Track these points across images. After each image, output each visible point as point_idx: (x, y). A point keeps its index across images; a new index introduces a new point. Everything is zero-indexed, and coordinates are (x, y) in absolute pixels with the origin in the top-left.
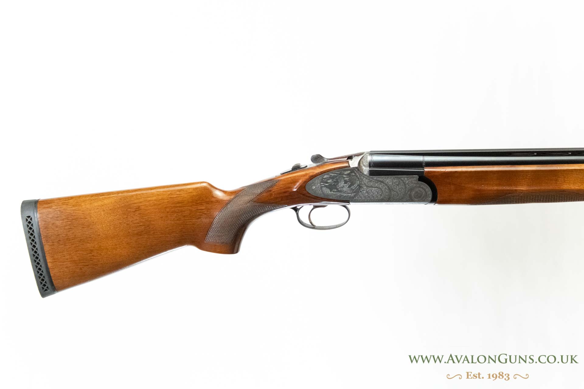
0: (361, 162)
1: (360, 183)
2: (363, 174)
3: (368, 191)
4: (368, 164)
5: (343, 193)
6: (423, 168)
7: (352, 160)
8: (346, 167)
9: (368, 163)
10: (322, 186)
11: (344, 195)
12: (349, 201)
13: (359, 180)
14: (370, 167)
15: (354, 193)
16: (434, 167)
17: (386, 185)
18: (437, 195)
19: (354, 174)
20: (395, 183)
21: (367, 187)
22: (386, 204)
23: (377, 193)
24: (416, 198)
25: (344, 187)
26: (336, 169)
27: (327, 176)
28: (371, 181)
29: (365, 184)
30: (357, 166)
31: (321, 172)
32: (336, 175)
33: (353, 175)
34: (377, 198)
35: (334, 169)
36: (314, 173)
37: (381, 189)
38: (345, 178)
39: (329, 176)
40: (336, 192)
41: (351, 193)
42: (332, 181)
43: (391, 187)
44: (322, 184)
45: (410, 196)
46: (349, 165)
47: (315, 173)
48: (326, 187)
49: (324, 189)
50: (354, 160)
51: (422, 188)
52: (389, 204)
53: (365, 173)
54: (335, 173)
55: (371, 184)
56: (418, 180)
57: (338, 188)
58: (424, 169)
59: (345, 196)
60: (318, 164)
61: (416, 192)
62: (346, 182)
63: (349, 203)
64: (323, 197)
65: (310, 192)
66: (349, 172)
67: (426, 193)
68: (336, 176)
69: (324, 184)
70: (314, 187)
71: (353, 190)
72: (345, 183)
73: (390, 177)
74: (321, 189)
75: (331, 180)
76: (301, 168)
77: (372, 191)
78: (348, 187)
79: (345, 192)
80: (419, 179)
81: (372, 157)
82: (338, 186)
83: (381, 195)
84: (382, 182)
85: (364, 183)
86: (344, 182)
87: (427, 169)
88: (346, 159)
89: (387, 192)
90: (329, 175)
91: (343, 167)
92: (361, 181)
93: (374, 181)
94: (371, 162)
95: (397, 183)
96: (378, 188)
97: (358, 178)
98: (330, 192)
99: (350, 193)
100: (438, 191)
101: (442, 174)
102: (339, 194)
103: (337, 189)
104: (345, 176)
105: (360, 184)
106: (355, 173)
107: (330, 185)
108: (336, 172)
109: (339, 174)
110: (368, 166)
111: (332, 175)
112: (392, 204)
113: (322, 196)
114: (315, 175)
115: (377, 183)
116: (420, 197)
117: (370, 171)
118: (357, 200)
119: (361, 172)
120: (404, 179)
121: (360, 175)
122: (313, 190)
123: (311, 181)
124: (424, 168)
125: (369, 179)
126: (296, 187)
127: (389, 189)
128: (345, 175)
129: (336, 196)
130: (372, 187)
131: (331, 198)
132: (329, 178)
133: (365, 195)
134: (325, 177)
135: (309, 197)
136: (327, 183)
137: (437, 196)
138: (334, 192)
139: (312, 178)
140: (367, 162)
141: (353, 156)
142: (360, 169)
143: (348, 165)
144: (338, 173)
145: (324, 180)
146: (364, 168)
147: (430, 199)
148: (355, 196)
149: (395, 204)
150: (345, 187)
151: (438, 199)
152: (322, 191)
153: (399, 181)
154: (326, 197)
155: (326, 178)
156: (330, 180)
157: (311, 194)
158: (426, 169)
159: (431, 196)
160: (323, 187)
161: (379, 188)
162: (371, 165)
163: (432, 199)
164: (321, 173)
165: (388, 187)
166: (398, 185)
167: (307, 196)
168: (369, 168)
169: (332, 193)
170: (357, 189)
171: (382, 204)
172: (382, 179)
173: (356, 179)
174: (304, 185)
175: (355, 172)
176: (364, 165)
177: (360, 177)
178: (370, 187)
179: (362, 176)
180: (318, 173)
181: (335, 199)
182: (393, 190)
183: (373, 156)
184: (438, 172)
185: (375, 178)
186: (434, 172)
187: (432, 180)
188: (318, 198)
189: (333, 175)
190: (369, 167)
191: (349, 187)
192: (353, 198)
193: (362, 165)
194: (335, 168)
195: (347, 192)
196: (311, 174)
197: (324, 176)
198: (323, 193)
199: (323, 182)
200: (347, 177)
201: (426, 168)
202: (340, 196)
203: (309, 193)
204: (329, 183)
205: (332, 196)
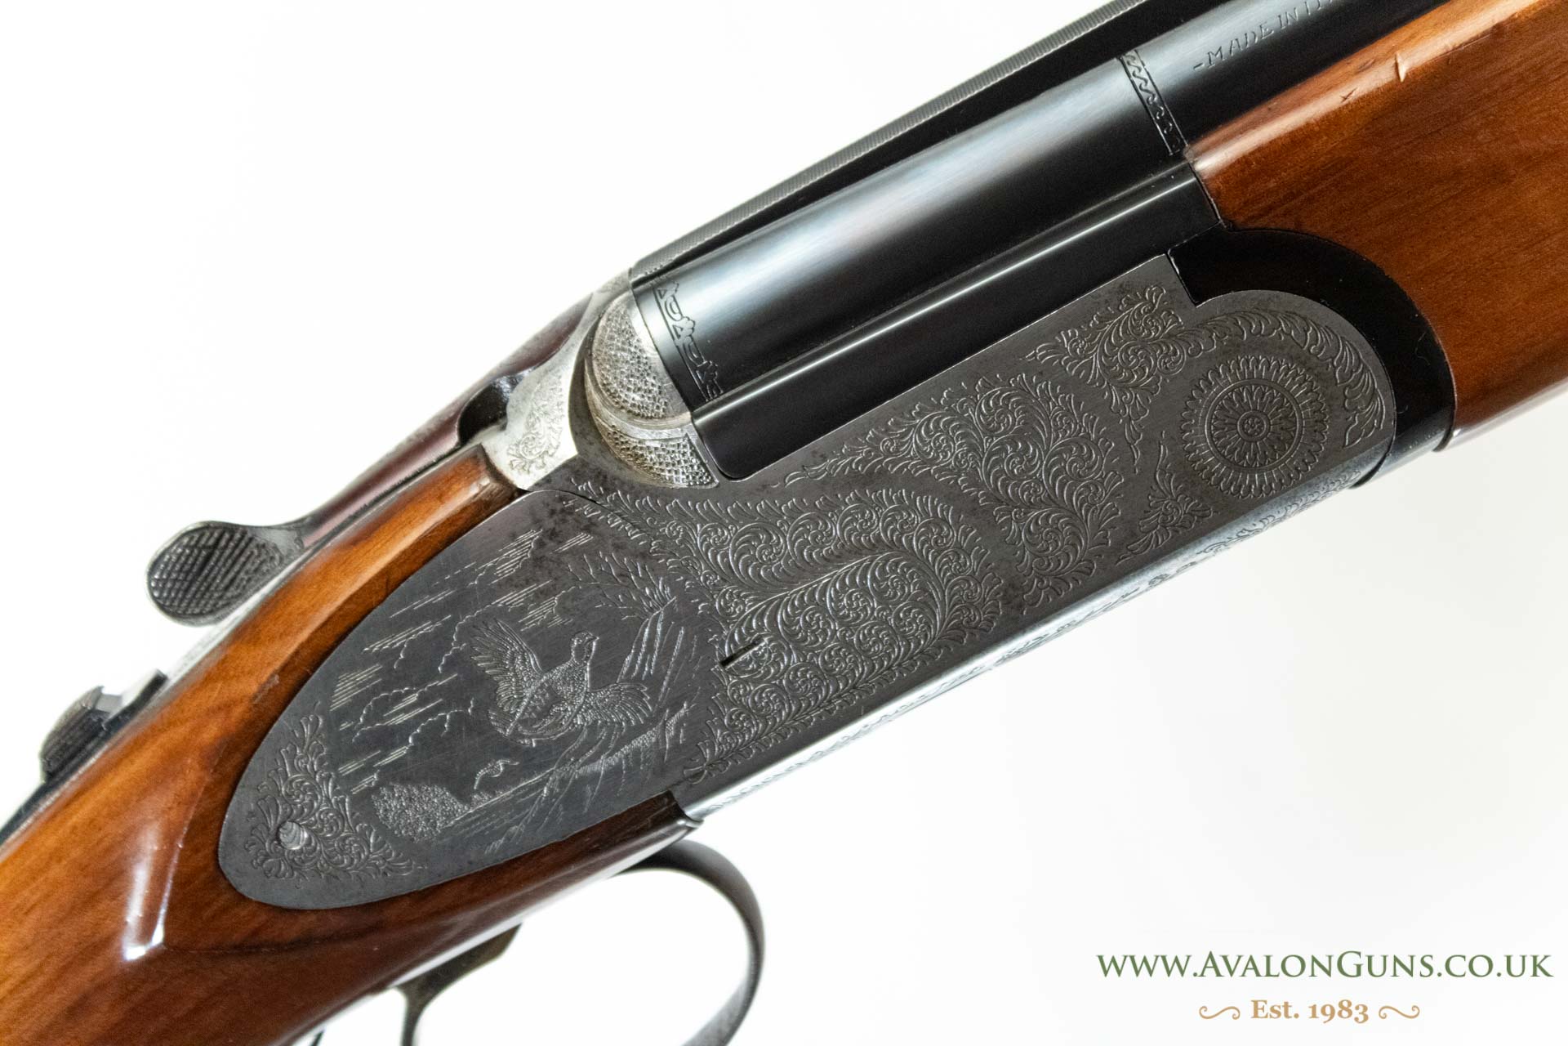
0: (595, 398)
1: (677, 589)
2: (668, 494)
3: (789, 623)
4: (659, 381)
5: (579, 753)
6: (1167, 161)
7: (503, 428)
8: (482, 508)
9: (660, 368)
10: (365, 783)
11: (601, 766)
12: (669, 795)
13: (658, 571)
14: (693, 400)
15: (675, 706)
16: (1274, 103)
17: (921, 485)
18: (1430, 338)
19: (583, 539)
20: (991, 433)
21: (761, 588)
22: (1004, 660)
23: (880, 594)
24: (1250, 469)
25: (557, 699)
26: (397, 574)
27: (362, 676)
28: (767, 525)
29: (728, 575)
30: (566, 449)
31: (284, 670)
32: (427, 628)
33: (575, 551)
34: (899, 651)
35: (389, 581)
36: (226, 707)
37: (891, 546)
38: (523, 610)
39: (377, 667)
40: (511, 776)
41: (652, 721)
42: (422, 701)
43: (974, 482)
44: (350, 768)
45: (1189, 474)
46: (497, 475)
47: (238, 712)
48: (405, 780)
49: (393, 803)
50: (527, 408)
51: (1260, 345)
52: (1040, 641)
53: (681, 482)
54: (416, 618)
55: (785, 544)
56: (1185, 296)
57: (516, 734)
58: (1189, 170)
59: (608, 774)
60: (240, 612)
61: (1227, 415)
62: (552, 651)
63: (682, 815)
64: (424, 883)
65: (288, 900)
66: (530, 538)
67: (1316, 370)
68: (440, 639)
69: (367, 770)
70: (297, 839)
71: (654, 682)
72: (549, 662)
73: (916, 399)
74: (370, 815)
75: (413, 698)
76: (118, 722)
77: (821, 607)
78: (598, 683)
79: (594, 741)
80: (1185, 277)
81: (668, 298)
82: (506, 717)
83: (924, 604)
84: (870, 478)
85: (713, 569)
86: (533, 660)
87: (1211, 161)
88: (452, 440)
89: (958, 549)
90: (368, 660)
91: (450, 521)
92: (682, 570)
93: (794, 512)
94: (683, 351)
95: (1014, 420)
96: (857, 551)
97: (644, 555)
98: (461, 810)
99: (639, 730)
100: (1417, 294)
101: (1376, 118)
102: (546, 784)
103: (508, 748)
104: (512, 599)
105: (684, 597)
106: (589, 527)
107: (431, 741)
108: (418, 605)
109: (450, 605)
110: (680, 402)
111: (394, 652)
112: (1061, 631)
113: (409, 877)
114: (251, 724)
115: (833, 506)
116: (1282, 440)
117: (708, 434)
118: (736, 752)
119: (637, 491)
120: (1057, 348)
121: (635, 519)
122: (296, 864)
123: (243, 801)
124: (1179, 157)
125: (742, 515)
126: (134, 912)
127: (971, 510)
128: (511, 583)
129: (532, 811)
130: (803, 570)
131: (495, 850)
132: (386, 686)
133: (779, 675)
134: (344, 692)
135: (304, 942)
136: (389, 738)
137: (1437, 347)
138: (490, 786)
139: (237, 758)
140: (646, 370)
141: (505, 385)
142: (613, 469)
143: (486, 481)
144: (440, 598)
145: (350, 731)
146: (644, 435)
147: (1384, 405)
148: (697, 729)
149: (1091, 615)
150: (566, 690)
151: (1457, 365)
152: (384, 831)
153: (1021, 390)
154: (447, 869)
155: (358, 702)
156: (399, 698)
157: (309, 904)
158: (1199, 155)
159: (1375, 378)
160: (374, 790)
161: (876, 546)
162: (697, 378)
163: (1400, 399)
164: (291, 680)
165: (950, 495)
166: (1026, 433)
167: (279, 947)
168: (687, 415)
169: (483, 801)
170: (685, 651)
171: (973, 675)
172: (854, 453)
173: (624, 575)
174: (200, 859)
175: (587, 511)
176: (636, 414)
177: (650, 532)
178: (788, 579)
179: (667, 517)
180: (267, 692)
181: (540, 840)
182: (1010, 503)
183: (670, 290)
184: (1332, 121)
185: (787, 470)
186: (1297, 139)
187: (1319, 223)
188: (391, 913)
189: (400, 639)
190: (691, 407)
191: (604, 674)
192: (685, 751)
193: (610, 419)
194: (385, 573)
195: (611, 727)
196: (211, 732)
197: (328, 702)
198: (409, 847)
199: (353, 753)
200: (544, 594)
201: (1199, 146)
202: (572, 793)
203: (288, 910)
204: (408, 727)
205: (496, 835)
